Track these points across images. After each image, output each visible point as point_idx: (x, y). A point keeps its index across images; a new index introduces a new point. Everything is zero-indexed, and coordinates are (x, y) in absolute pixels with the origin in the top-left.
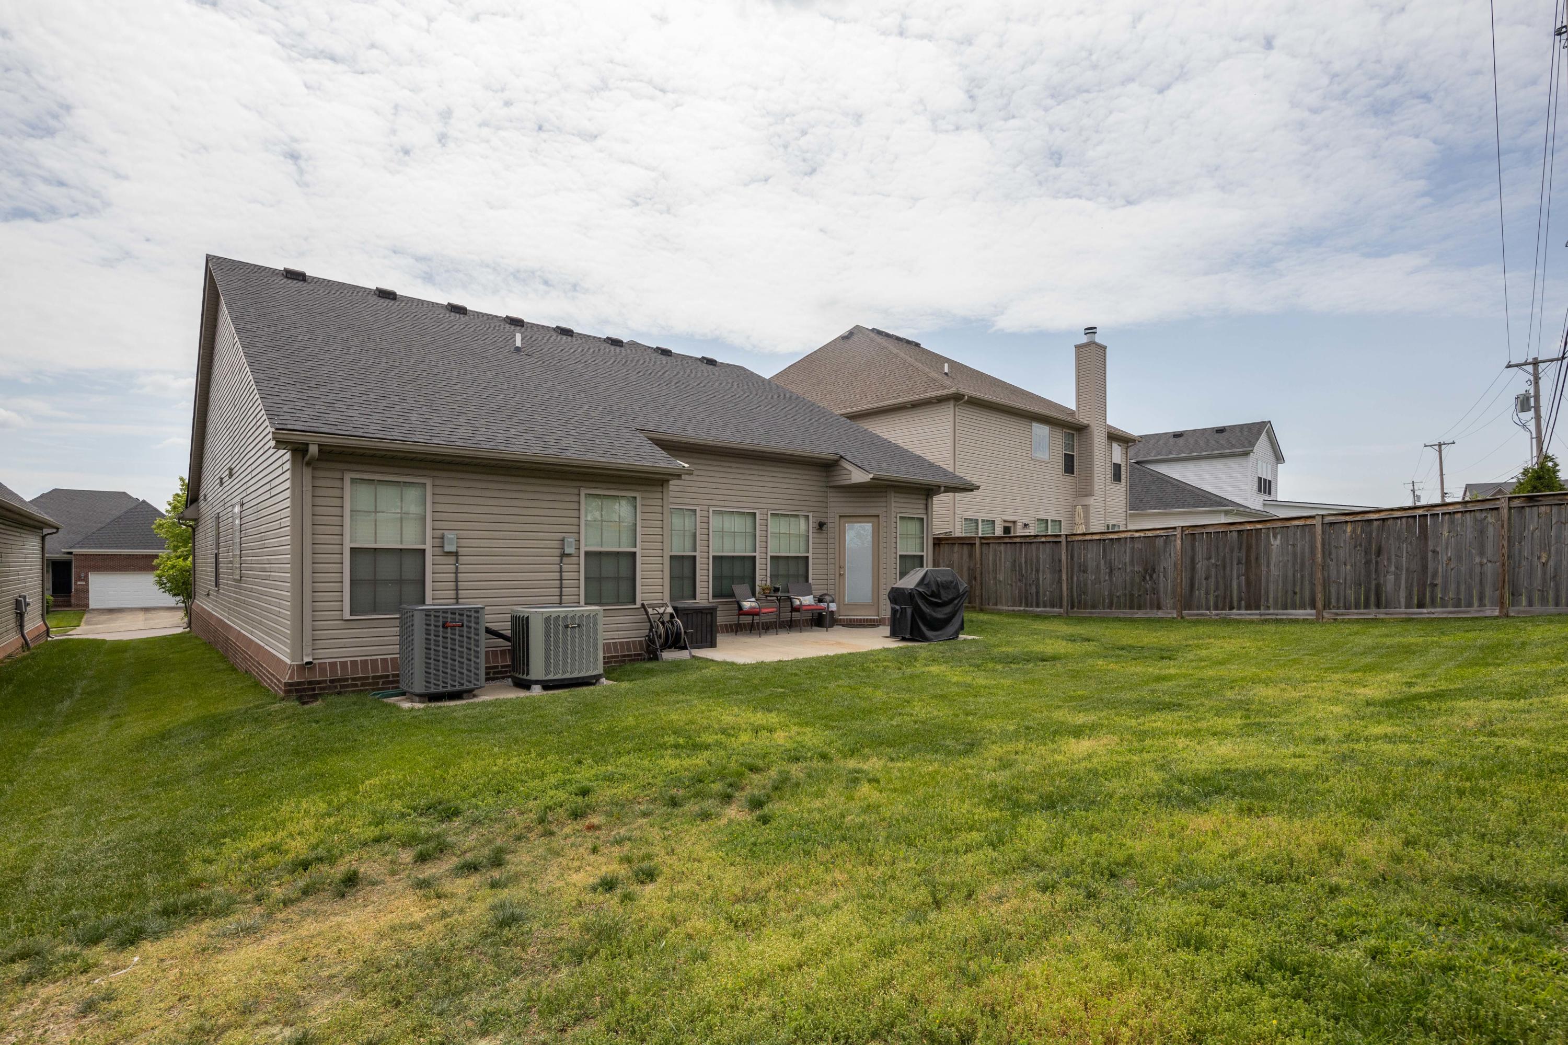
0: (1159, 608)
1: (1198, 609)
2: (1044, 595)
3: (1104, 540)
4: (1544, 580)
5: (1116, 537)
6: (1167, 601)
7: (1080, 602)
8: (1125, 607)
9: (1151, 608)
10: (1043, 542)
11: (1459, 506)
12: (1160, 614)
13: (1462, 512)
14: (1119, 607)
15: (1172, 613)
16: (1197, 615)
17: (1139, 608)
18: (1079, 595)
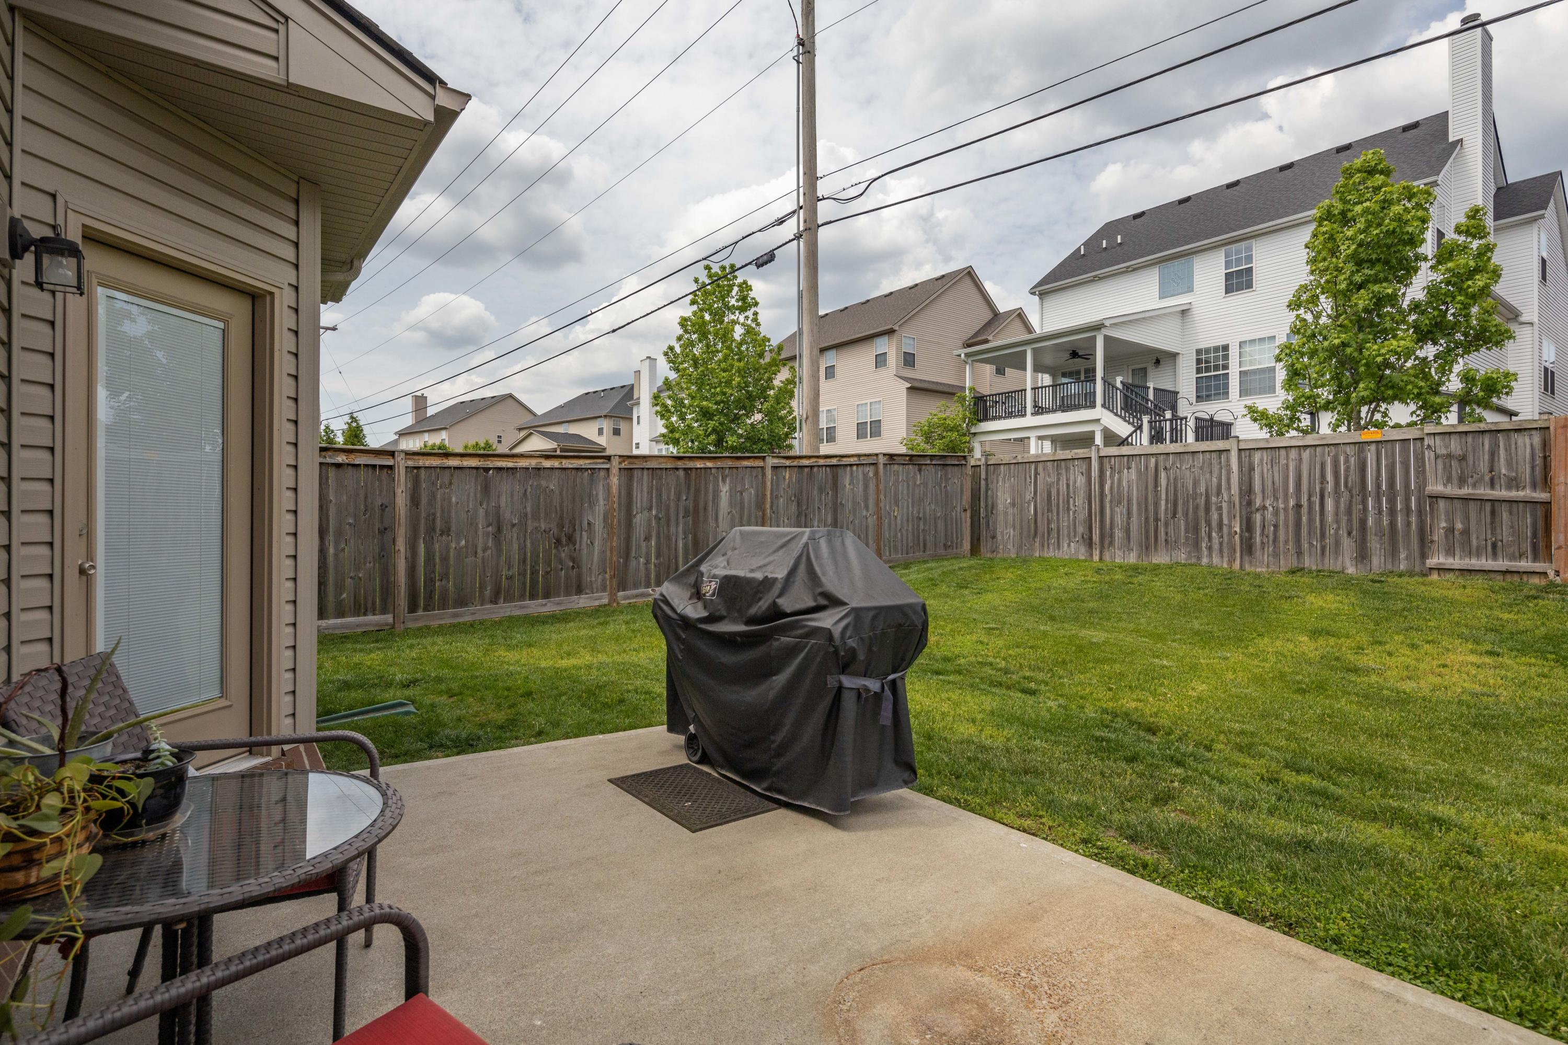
0: (579, 591)
1: (636, 586)
2: (340, 587)
3: (487, 470)
4: (896, 531)
5: (510, 465)
6: (592, 577)
7: (430, 596)
8: (522, 597)
9: (568, 594)
10: (338, 466)
11: (856, 459)
12: (582, 602)
13: (857, 465)
14: (509, 598)
15: (600, 598)
16: (637, 596)
17: (547, 595)
18: (430, 581)
